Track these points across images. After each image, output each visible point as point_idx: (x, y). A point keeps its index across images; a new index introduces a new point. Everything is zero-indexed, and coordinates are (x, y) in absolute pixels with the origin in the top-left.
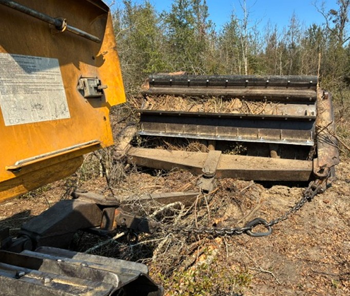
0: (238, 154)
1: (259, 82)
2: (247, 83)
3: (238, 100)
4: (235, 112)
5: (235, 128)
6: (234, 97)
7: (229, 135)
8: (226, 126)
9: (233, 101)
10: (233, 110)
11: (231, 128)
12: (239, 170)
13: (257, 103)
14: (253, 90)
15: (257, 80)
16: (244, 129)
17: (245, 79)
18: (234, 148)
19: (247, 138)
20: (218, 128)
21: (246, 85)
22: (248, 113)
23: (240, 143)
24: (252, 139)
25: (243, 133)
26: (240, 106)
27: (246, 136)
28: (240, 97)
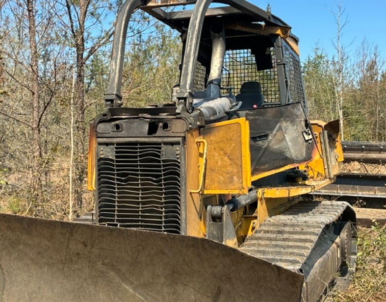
0: (359, 207)
1: (374, 148)
2: (363, 148)
3: (356, 163)
4: (355, 172)
5: (355, 186)
6: (354, 160)
7: (350, 192)
8: (346, 184)
9: (352, 163)
10: (354, 170)
11: (352, 186)
12: (362, 219)
13: (373, 165)
14: (368, 155)
15: (372, 146)
16: (363, 187)
17: (362, 146)
18: (354, 203)
19: (366, 194)
20: (340, 187)
21: (362, 150)
22: (366, 172)
23: (360, 198)
24: (370, 195)
25: (362, 190)
26: (359, 168)
27: (364, 193)
28: (359, 160)
